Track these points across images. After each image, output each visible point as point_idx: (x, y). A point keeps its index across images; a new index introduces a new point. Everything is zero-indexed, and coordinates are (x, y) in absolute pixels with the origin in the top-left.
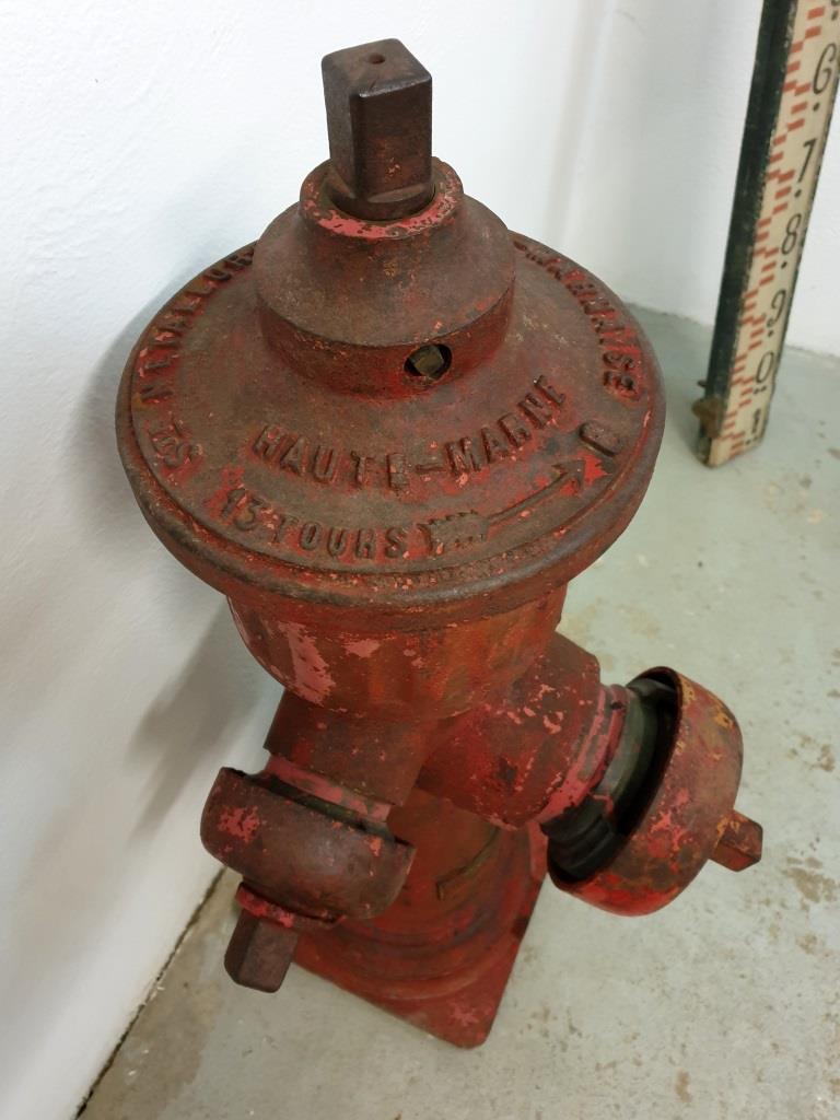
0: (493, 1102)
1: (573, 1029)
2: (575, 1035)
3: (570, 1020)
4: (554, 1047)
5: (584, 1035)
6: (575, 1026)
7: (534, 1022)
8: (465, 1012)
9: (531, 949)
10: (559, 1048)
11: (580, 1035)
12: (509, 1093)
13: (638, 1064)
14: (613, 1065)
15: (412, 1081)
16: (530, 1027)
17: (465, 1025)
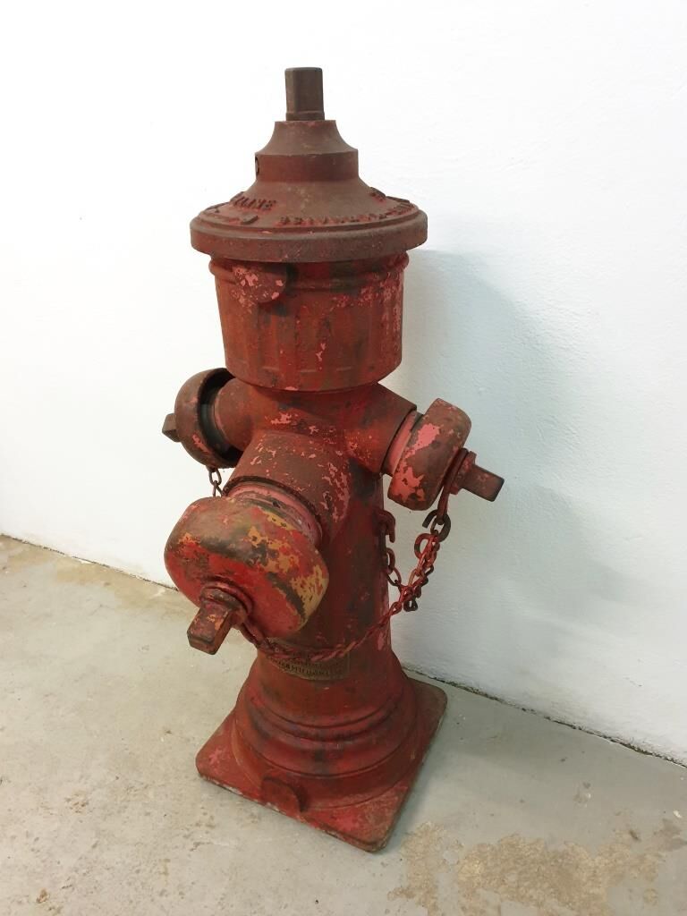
0: (163, 785)
1: (197, 844)
2: (192, 847)
3: (203, 844)
4: (188, 830)
5: (192, 853)
6: (199, 847)
7: (207, 817)
8: (218, 756)
9: (260, 818)
10: (187, 833)
11: (192, 850)
12: (167, 795)
13: (161, 894)
14: (166, 873)
15: (189, 740)
16: (205, 814)
17: (210, 756)
